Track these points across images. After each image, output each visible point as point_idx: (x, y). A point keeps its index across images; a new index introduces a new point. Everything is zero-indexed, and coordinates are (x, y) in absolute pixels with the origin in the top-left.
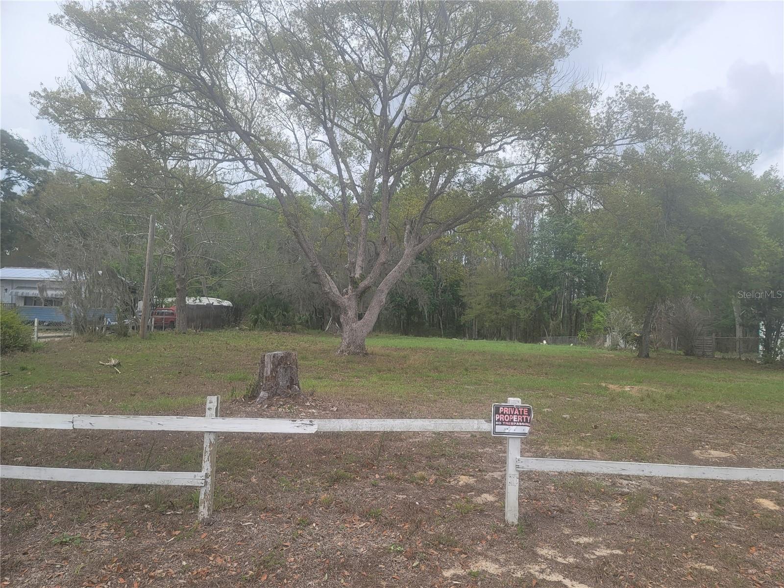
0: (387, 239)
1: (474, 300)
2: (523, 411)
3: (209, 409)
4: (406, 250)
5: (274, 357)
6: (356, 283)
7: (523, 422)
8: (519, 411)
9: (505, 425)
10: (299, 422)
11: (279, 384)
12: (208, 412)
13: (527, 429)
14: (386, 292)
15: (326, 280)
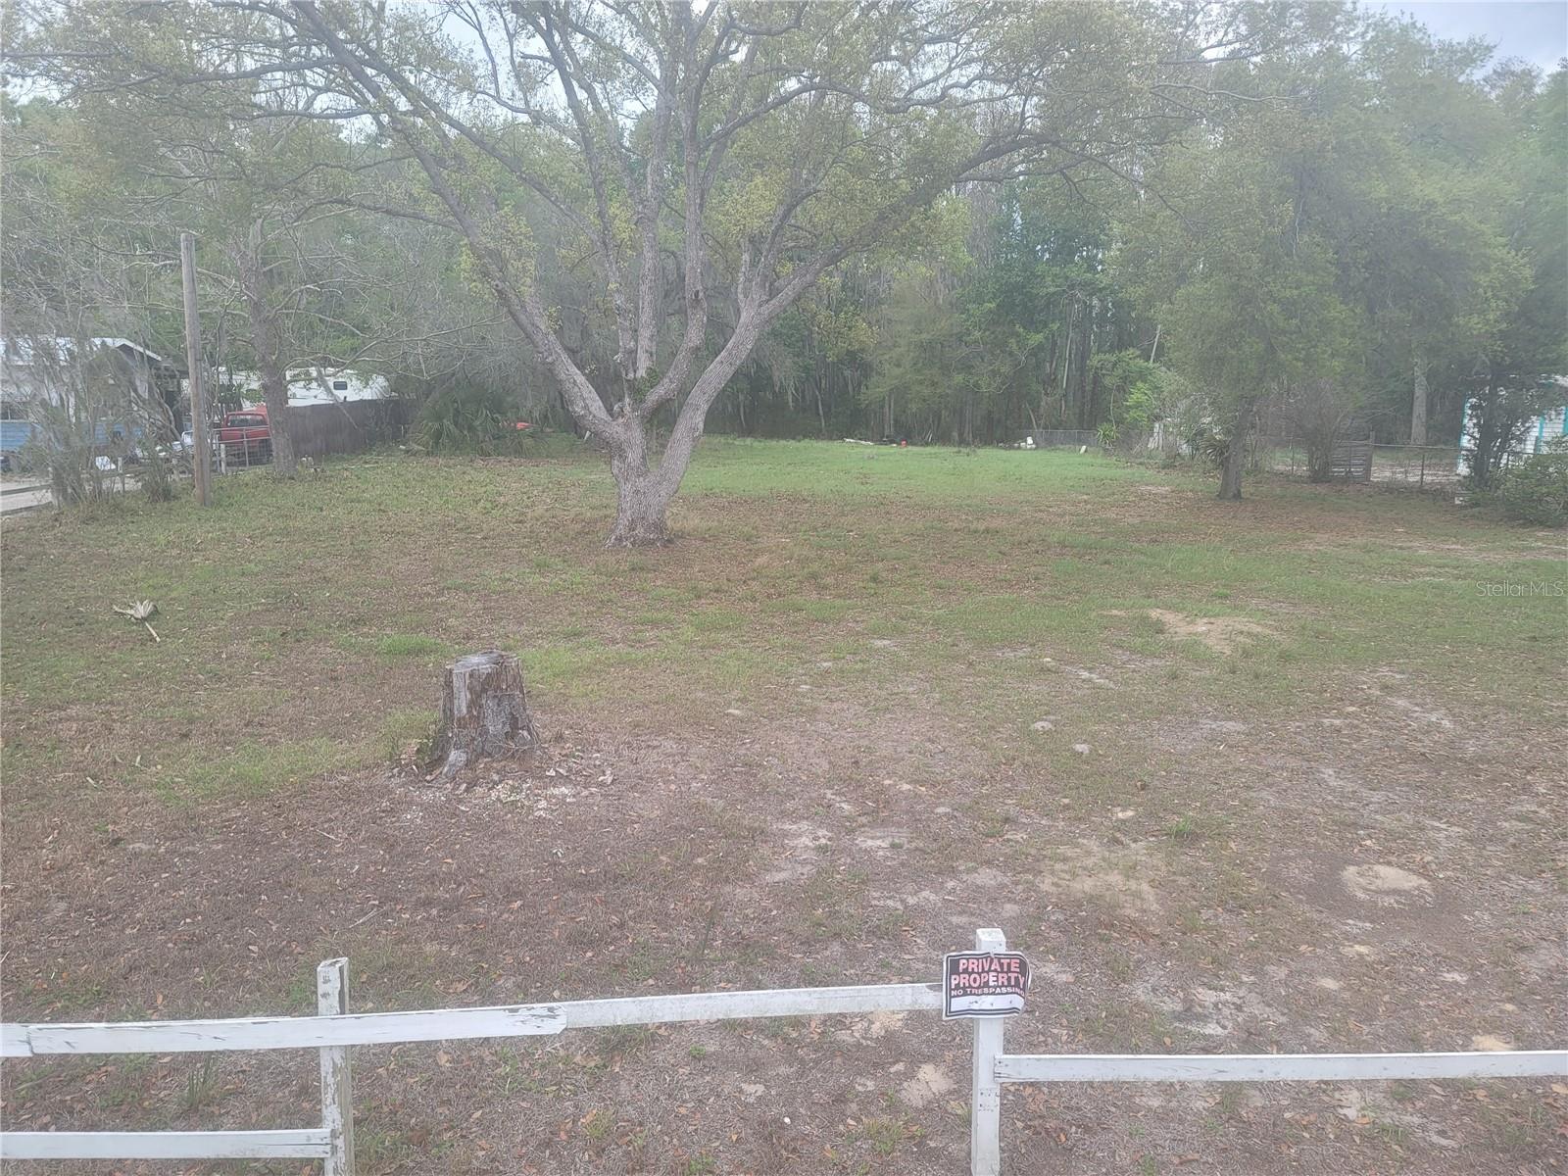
0: (701, 294)
1: (887, 357)
2: (1009, 965)
3: (325, 995)
4: (744, 315)
5: (471, 676)
6: (639, 391)
7: (1009, 985)
8: (1001, 965)
9: (971, 994)
10: (524, 1010)
11: (487, 732)
12: (322, 1003)
13: (1018, 1002)
14: (705, 407)
15: (576, 389)
